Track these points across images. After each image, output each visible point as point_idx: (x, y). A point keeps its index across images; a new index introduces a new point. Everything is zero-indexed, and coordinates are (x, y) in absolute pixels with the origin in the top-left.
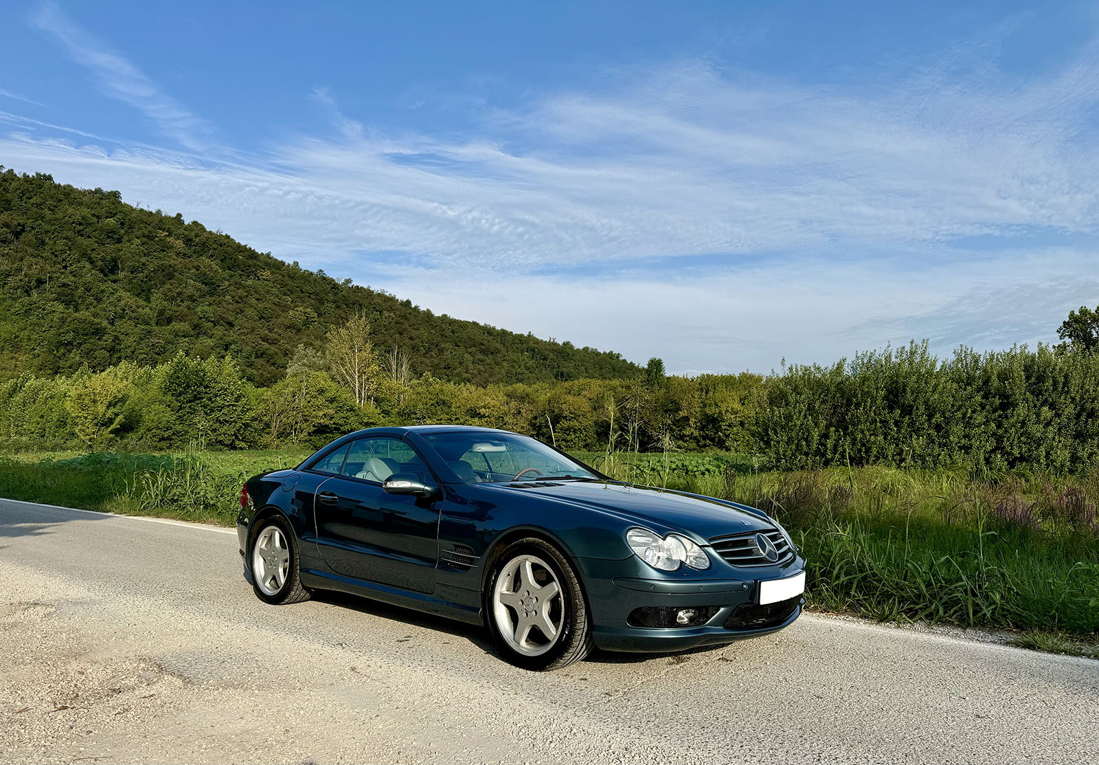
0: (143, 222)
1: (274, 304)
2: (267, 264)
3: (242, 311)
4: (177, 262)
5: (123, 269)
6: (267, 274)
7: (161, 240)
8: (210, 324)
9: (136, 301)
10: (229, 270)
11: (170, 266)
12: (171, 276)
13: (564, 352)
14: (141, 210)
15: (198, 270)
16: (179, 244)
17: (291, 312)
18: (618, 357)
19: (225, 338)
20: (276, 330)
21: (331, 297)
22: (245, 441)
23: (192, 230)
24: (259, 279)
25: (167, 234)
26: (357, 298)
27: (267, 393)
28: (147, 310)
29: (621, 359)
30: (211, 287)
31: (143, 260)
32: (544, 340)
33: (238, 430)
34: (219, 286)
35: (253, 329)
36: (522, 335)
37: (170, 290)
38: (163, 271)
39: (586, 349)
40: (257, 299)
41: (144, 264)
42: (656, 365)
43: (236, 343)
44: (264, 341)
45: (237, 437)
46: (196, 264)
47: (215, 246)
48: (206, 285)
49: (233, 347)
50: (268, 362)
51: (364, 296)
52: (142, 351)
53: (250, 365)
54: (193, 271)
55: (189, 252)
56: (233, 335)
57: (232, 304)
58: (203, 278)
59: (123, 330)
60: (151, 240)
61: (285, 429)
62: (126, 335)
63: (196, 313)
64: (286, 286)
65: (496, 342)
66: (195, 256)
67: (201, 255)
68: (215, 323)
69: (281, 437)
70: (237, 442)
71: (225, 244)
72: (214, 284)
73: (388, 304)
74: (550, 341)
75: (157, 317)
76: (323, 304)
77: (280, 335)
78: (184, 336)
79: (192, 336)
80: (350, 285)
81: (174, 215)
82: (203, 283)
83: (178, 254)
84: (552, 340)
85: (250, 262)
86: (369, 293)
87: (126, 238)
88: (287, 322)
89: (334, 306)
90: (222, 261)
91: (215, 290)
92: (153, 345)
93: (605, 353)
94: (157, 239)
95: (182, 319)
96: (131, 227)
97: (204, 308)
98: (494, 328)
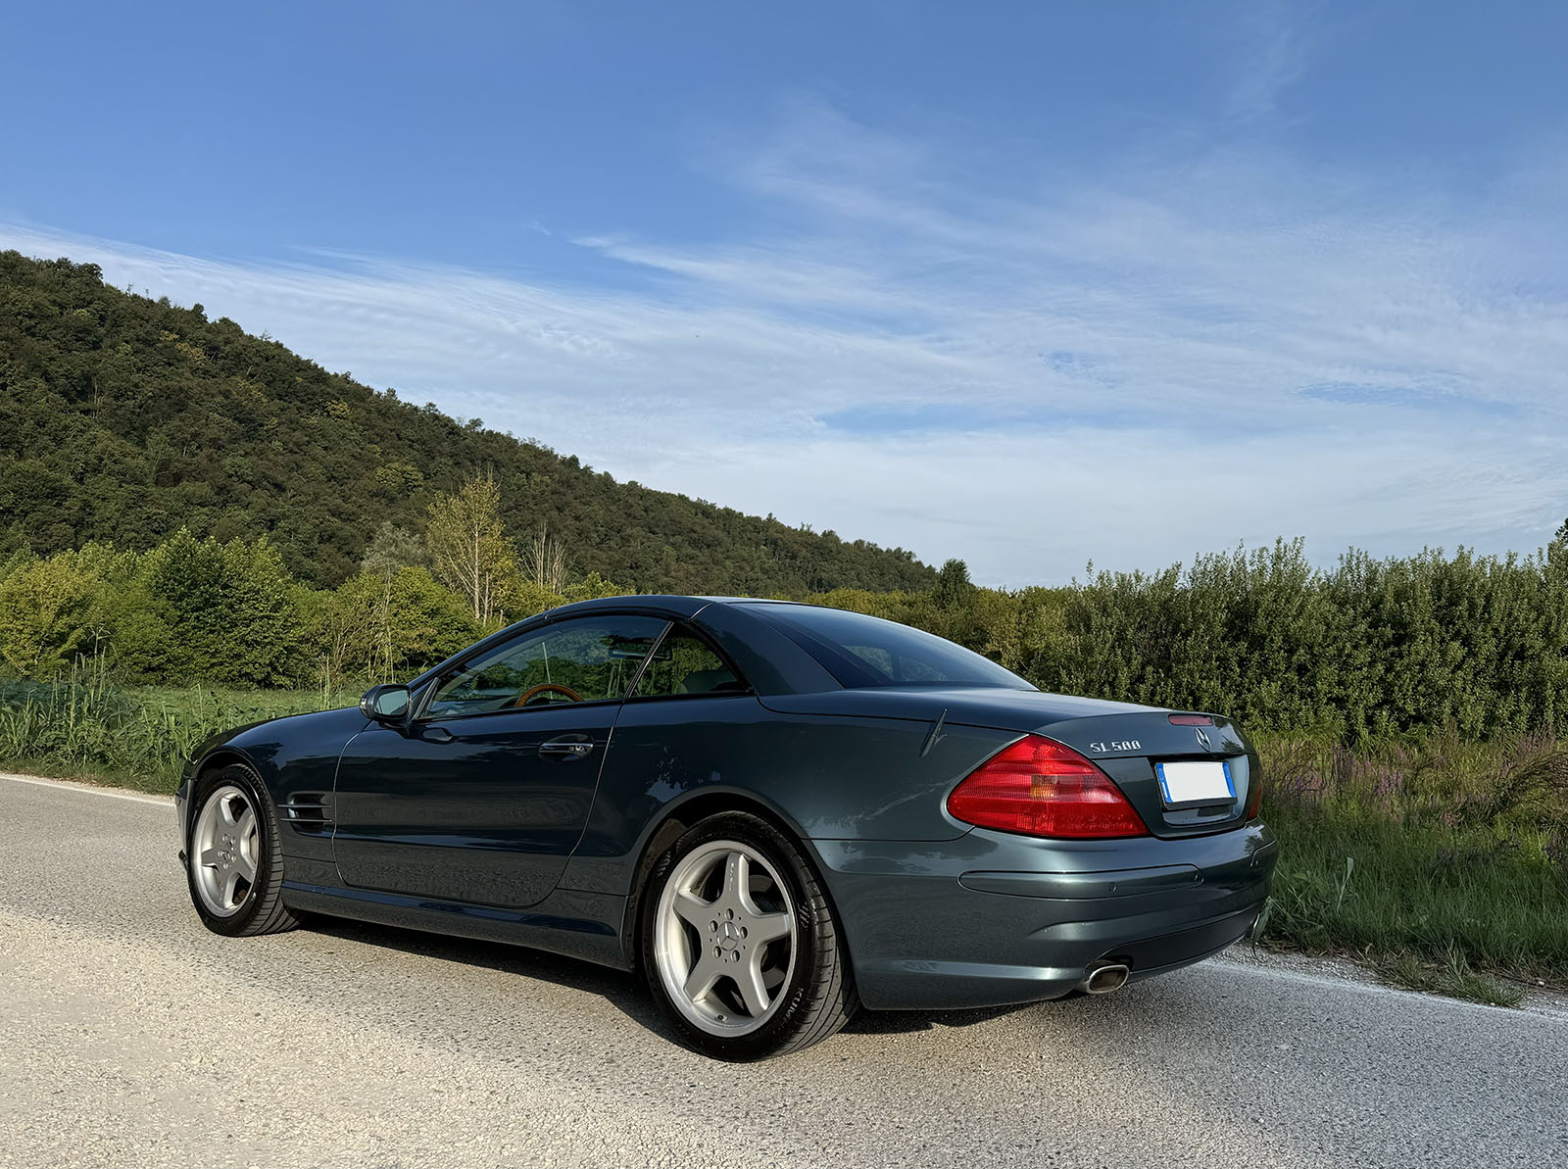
0: (136, 316)
1: (352, 456)
2: (344, 392)
3: (299, 467)
4: (195, 384)
5: (101, 393)
6: (343, 407)
7: (166, 347)
8: (245, 486)
9: (121, 445)
10: (280, 399)
11: (181, 389)
12: (181, 407)
13: (825, 546)
14: (135, 296)
15: (227, 398)
16: (197, 354)
17: (380, 471)
18: (909, 558)
19: (270, 509)
20: (354, 498)
21: (446, 446)
22: (288, 676)
23: (219, 332)
24: (329, 415)
25: (177, 337)
26: (489, 451)
27: (326, 598)
28: (141, 461)
29: (914, 560)
30: (250, 426)
31: (136, 378)
32: (793, 528)
33: (276, 658)
34: (262, 425)
35: (317, 497)
36: (758, 519)
37: (180, 429)
38: (168, 397)
39: (859, 544)
40: (326, 448)
41: (136, 385)
42: (956, 570)
43: (288, 517)
44: (333, 515)
45: (275, 669)
46: (223, 387)
47: (256, 360)
48: (241, 422)
49: (282, 524)
50: (339, 549)
51: (501, 447)
52: (128, 527)
53: (311, 555)
54: (219, 399)
55: (214, 369)
56: (282, 505)
57: (282, 454)
58: (235, 411)
59: (98, 492)
60: (150, 346)
61: (355, 658)
62: (104, 499)
63: (222, 467)
64: (373, 427)
65: (717, 529)
66: (223, 374)
67: (234, 374)
68: (253, 485)
69: (349, 670)
70: (275, 677)
71: (274, 357)
72: (253, 421)
73: (542, 462)
74: (802, 530)
75: (157, 472)
76: (433, 458)
77: (360, 506)
78: (202, 505)
79: (214, 505)
80: (479, 429)
81: (190, 307)
82: (236, 419)
83: (194, 372)
84: (805, 528)
85: (315, 388)
86: (509, 443)
87: (107, 342)
88: (373, 487)
89: (451, 463)
90: (268, 384)
91: (256, 430)
92: (149, 518)
93: (888, 551)
94: (160, 345)
95: (198, 476)
96: (115, 324)
97: (236, 460)
98: (712, 506)
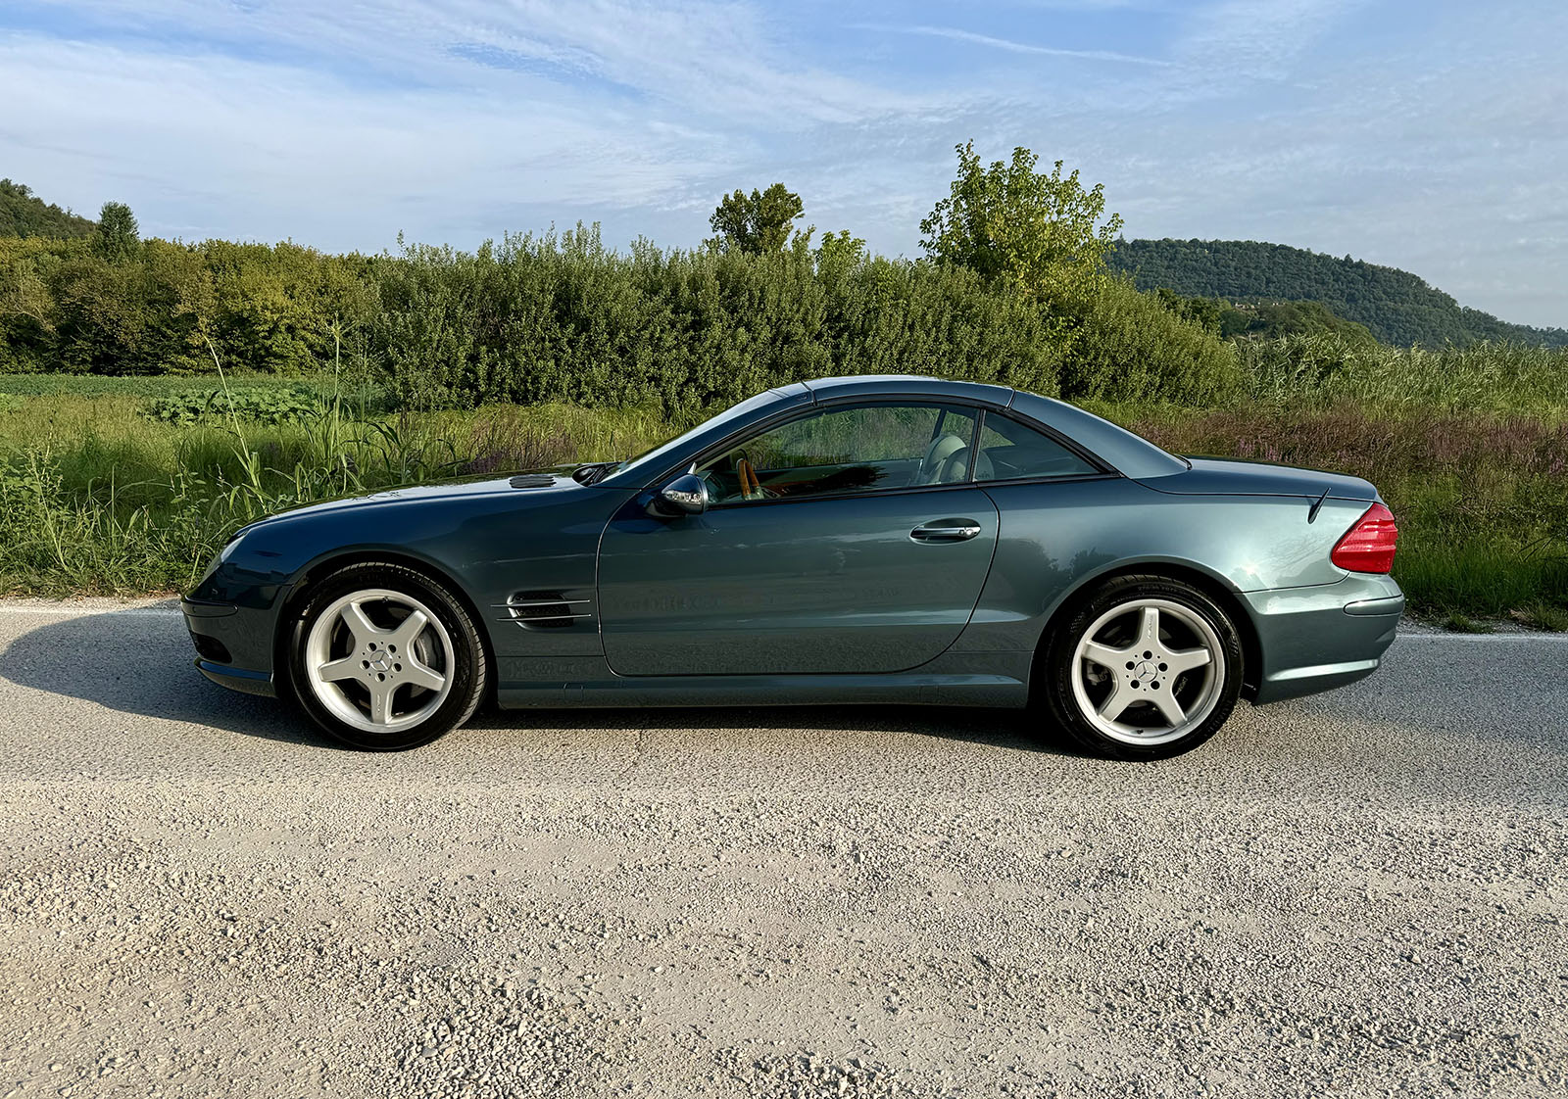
42: (118, 217)
